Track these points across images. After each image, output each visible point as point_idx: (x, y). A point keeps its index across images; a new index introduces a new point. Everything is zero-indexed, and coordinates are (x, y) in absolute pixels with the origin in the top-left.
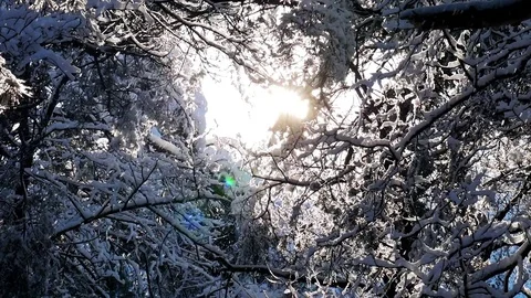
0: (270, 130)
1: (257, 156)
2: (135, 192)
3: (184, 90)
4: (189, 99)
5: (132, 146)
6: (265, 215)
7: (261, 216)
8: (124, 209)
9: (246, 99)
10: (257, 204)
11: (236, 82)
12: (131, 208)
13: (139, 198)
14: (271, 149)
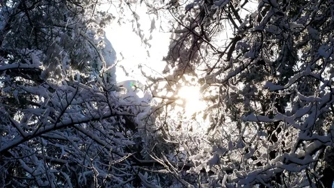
0: (164, 59)
1: (155, 81)
2: (62, 114)
3: (96, 32)
4: (100, 38)
5: (57, 77)
6: (164, 128)
7: (161, 128)
8: (55, 128)
9: (145, 42)
10: (157, 119)
11: (136, 29)
12: (59, 128)
13: (66, 119)
14: (166, 75)
